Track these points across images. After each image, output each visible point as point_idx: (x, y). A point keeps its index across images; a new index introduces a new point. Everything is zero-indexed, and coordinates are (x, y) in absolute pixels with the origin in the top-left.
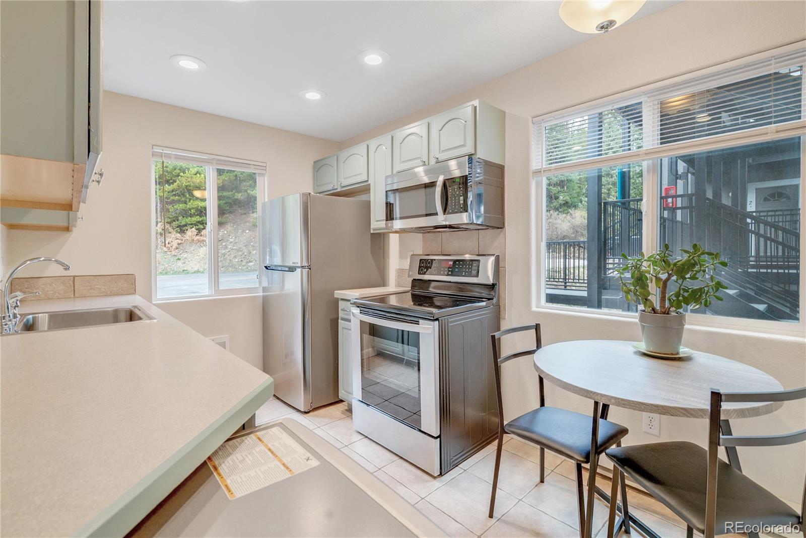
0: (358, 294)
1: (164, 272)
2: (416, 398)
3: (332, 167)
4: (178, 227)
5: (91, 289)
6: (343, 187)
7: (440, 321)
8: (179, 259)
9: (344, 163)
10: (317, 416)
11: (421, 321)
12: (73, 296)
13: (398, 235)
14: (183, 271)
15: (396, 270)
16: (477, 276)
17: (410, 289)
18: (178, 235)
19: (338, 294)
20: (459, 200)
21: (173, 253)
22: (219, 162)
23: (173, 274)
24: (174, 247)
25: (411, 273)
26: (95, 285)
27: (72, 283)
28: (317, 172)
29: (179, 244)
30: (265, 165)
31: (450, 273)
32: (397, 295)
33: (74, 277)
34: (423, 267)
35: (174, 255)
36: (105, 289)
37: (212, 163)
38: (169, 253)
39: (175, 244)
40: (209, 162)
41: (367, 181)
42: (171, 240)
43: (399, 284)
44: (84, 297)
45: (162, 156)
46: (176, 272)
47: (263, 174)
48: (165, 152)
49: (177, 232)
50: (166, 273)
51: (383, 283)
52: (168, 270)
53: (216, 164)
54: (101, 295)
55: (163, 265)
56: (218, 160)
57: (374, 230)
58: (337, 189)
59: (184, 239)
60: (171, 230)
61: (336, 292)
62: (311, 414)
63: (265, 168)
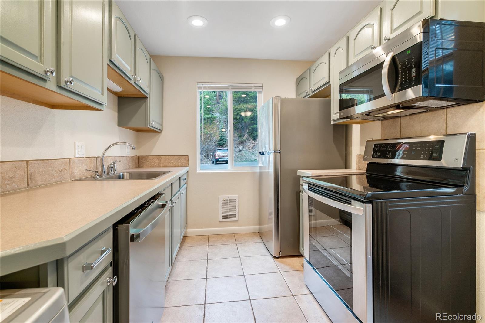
0: (311, 173)
1: (246, 160)
2: (349, 277)
3: (307, 78)
4: (253, 137)
5: (169, 163)
6: (313, 92)
7: (375, 204)
8: (253, 154)
9: (313, 73)
10: (282, 263)
11: (353, 202)
12: (161, 166)
13: (359, 125)
14: (255, 160)
15: (357, 156)
16: (439, 158)
17: (366, 171)
18: (253, 141)
19: (301, 172)
20: (410, 73)
21: (251, 151)
22: (233, 87)
23: (250, 161)
24: (251, 148)
25: (365, 157)
26: (171, 161)
27: (161, 159)
28: (298, 85)
29: (253, 146)
30: (261, 85)
31: (405, 156)
32: (358, 176)
33: (162, 156)
34: (376, 151)
35: (251, 152)
36: (175, 163)
37: (229, 88)
38: (249, 151)
39: (251, 146)
40: (227, 88)
41: (329, 82)
42: (250, 144)
43: (359, 168)
44: (166, 166)
45: (202, 88)
46: (251, 161)
47: (261, 92)
48: (203, 85)
49: (253, 140)
50: (247, 161)
51: (347, 166)
52: (248, 159)
53: (231, 88)
54: (173, 166)
55: (246, 157)
56: (232, 86)
57: (334, 121)
58: (310, 94)
59: (256, 143)
60: (250, 139)
61: (298, 171)
62: (280, 259)
63: (261, 88)
